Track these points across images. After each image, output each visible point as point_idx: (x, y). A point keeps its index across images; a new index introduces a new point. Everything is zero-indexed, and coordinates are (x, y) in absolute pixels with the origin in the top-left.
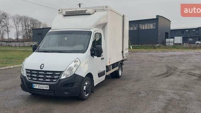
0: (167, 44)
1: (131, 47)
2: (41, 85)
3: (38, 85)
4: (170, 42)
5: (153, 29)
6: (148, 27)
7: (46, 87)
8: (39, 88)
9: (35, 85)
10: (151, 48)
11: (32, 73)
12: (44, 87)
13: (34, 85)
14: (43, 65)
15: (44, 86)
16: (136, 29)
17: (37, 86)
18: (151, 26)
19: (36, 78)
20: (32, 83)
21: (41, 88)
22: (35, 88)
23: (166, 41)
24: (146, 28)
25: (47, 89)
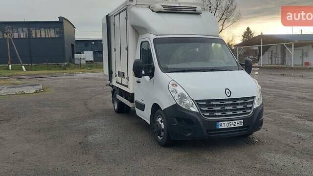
0: (77, 62)
1: (23, 67)
2: (232, 122)
3: (226, 122)
4: (80, 59)
5: (55, 38)
6: (47, 34)
7: (238, 124)
8: (229, 127)
9: (222, 123)
10: (55, 68)
11: (210, 106)
12: (236, 124)
13: (220, 123)
14: (227, 90)
15: (236, 121)
16: (24, 37)
17: (226, 124)
18: (52, 34)
19: (220, 112)
20: (216, 122)
21: (232, 126)
22: (221, 127)
23: (75, 58)
24: (43, 36)
25: (241, 125)
